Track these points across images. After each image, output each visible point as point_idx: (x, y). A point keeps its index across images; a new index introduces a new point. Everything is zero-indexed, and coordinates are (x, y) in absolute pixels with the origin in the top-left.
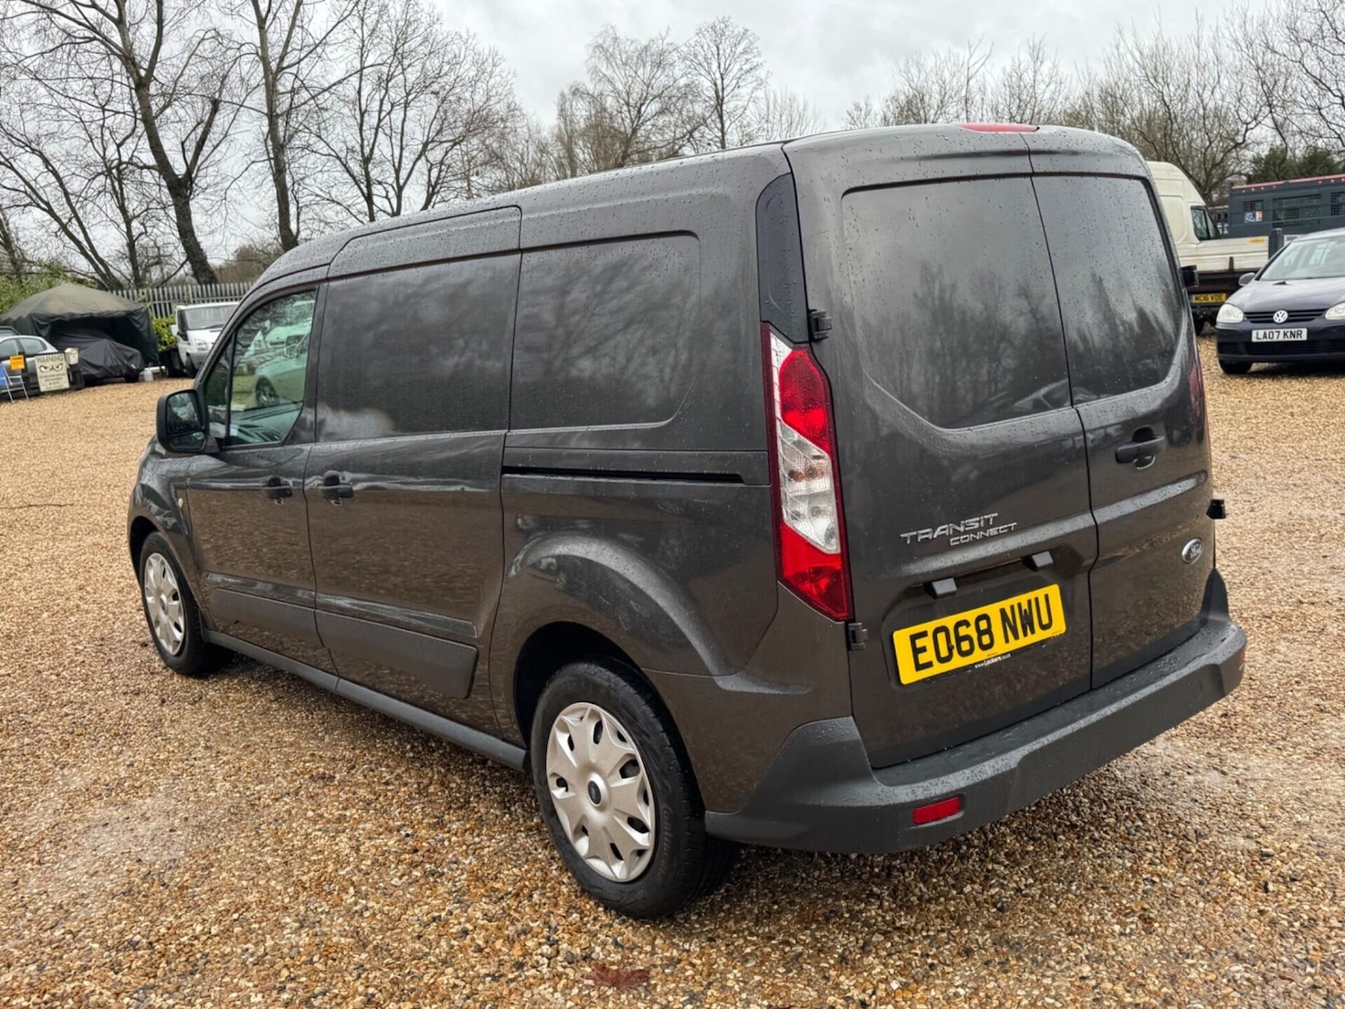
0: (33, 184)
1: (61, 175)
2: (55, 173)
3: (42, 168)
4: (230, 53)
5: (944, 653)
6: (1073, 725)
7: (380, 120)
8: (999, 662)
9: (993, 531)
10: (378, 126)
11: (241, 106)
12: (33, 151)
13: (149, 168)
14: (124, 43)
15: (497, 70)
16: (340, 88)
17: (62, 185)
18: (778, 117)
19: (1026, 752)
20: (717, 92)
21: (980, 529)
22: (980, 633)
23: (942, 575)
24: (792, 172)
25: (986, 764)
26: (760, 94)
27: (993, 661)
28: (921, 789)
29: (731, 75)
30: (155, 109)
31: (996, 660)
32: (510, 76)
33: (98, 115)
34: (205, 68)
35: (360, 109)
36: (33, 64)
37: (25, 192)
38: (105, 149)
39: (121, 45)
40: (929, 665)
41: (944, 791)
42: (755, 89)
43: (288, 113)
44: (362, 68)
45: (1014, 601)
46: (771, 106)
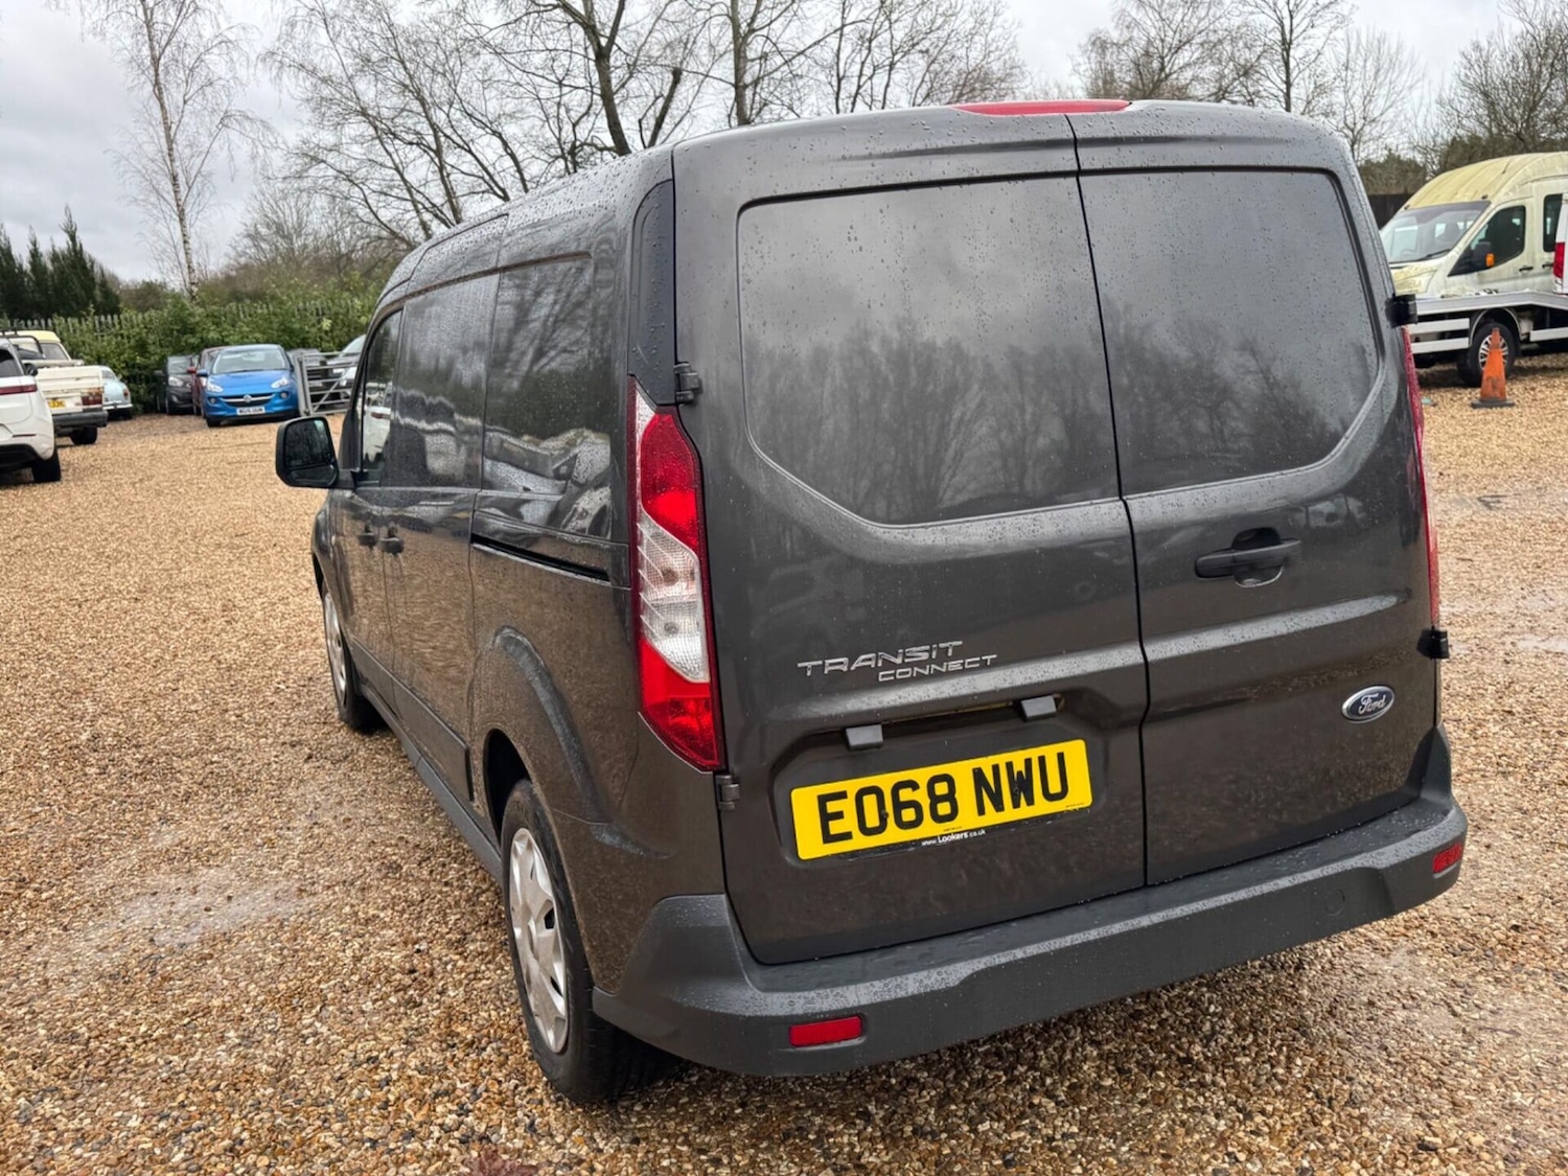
0: (491, 169)
1: (520, 159)
2: (513, 156)
3: (501, 151)
4: (700, 15)
5: (872, 820)
6: (1076, 936)
7: (859, 87)
8: (963, 839)
9: (955, 665)
10: (857, 93)
11: (707, 76)
12: (494, 133)
13: (609, 149)
14: (586, 11)
15: (999, 21)
16: (817, 50)
17: (519, 171)
18: (1362, 64)
19: (982, 966)
20: (1283, 34)
21: (930, 661)
22: (935, 800)
23: (864, 720)
24: (673, 180)
25: (911, 976)
26: (1339, 34)
27: (953, 837)
28: (802, 1001)
29: (1304, 11)
30: (614, 82)
31: (958, 837)
32: (1014, 27)
33: (556, 92)
34: (671, 34)
35: (838, 75)
36: (496, 37)
37: (482, 178)
38: (560, 129)
39: (583, 12)
40: (847, 836)
41: (834, 1007)
42: (1335, 28)
43: (756, 83)
44: (843, 26)
45: (1001, 759)
46: (1353, 49)
